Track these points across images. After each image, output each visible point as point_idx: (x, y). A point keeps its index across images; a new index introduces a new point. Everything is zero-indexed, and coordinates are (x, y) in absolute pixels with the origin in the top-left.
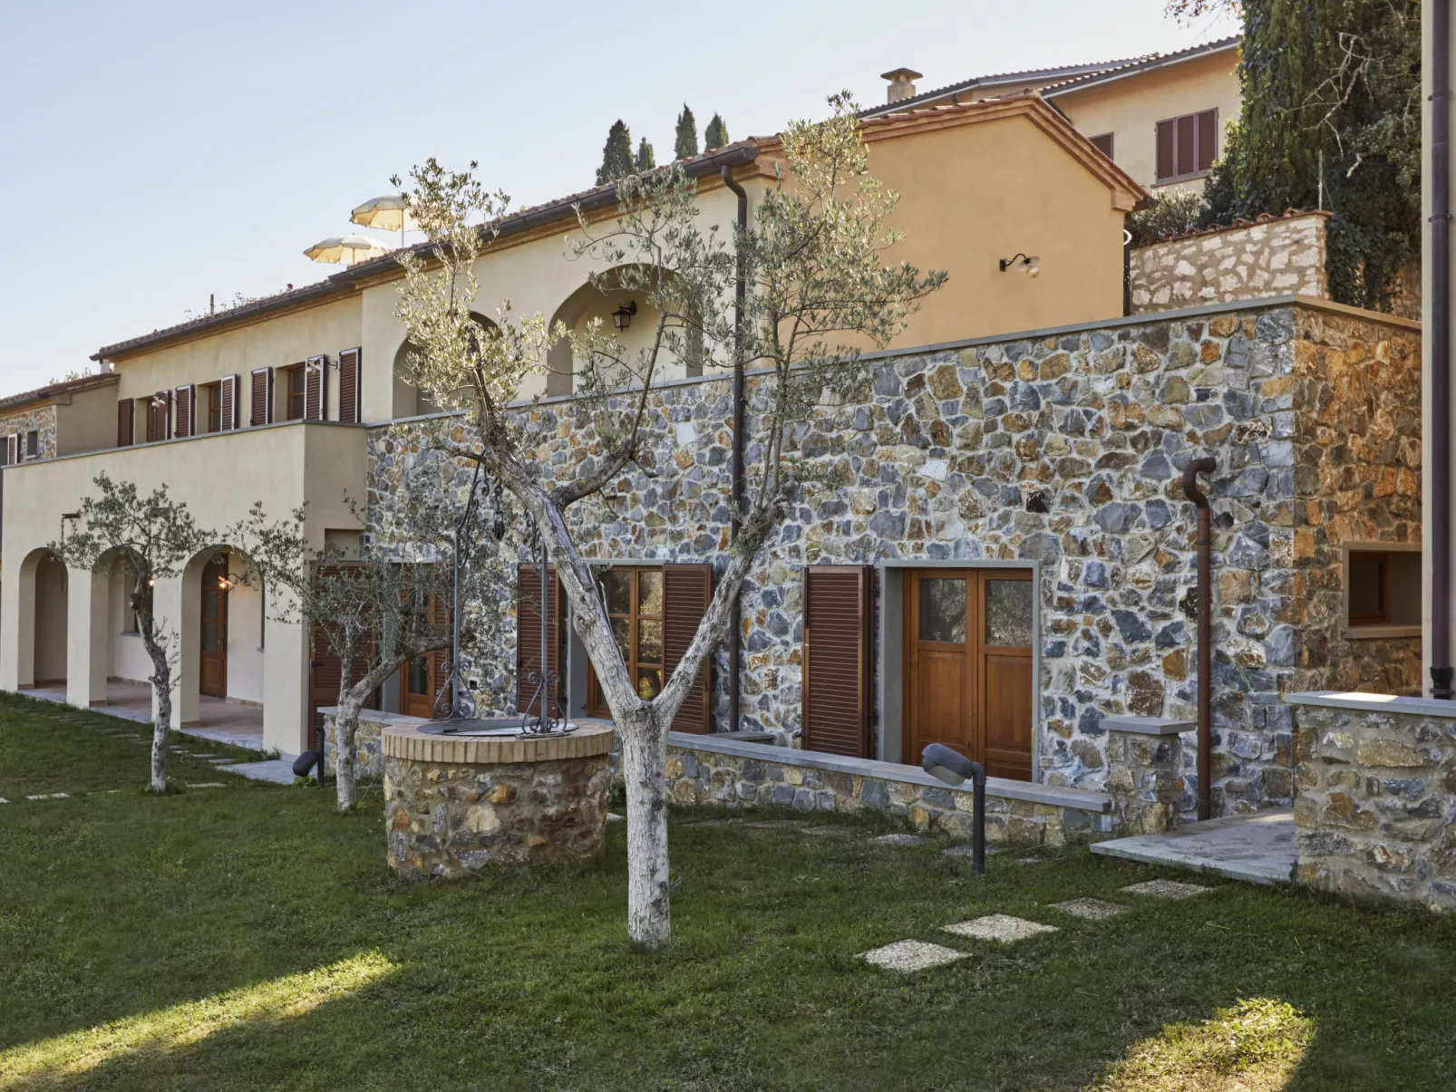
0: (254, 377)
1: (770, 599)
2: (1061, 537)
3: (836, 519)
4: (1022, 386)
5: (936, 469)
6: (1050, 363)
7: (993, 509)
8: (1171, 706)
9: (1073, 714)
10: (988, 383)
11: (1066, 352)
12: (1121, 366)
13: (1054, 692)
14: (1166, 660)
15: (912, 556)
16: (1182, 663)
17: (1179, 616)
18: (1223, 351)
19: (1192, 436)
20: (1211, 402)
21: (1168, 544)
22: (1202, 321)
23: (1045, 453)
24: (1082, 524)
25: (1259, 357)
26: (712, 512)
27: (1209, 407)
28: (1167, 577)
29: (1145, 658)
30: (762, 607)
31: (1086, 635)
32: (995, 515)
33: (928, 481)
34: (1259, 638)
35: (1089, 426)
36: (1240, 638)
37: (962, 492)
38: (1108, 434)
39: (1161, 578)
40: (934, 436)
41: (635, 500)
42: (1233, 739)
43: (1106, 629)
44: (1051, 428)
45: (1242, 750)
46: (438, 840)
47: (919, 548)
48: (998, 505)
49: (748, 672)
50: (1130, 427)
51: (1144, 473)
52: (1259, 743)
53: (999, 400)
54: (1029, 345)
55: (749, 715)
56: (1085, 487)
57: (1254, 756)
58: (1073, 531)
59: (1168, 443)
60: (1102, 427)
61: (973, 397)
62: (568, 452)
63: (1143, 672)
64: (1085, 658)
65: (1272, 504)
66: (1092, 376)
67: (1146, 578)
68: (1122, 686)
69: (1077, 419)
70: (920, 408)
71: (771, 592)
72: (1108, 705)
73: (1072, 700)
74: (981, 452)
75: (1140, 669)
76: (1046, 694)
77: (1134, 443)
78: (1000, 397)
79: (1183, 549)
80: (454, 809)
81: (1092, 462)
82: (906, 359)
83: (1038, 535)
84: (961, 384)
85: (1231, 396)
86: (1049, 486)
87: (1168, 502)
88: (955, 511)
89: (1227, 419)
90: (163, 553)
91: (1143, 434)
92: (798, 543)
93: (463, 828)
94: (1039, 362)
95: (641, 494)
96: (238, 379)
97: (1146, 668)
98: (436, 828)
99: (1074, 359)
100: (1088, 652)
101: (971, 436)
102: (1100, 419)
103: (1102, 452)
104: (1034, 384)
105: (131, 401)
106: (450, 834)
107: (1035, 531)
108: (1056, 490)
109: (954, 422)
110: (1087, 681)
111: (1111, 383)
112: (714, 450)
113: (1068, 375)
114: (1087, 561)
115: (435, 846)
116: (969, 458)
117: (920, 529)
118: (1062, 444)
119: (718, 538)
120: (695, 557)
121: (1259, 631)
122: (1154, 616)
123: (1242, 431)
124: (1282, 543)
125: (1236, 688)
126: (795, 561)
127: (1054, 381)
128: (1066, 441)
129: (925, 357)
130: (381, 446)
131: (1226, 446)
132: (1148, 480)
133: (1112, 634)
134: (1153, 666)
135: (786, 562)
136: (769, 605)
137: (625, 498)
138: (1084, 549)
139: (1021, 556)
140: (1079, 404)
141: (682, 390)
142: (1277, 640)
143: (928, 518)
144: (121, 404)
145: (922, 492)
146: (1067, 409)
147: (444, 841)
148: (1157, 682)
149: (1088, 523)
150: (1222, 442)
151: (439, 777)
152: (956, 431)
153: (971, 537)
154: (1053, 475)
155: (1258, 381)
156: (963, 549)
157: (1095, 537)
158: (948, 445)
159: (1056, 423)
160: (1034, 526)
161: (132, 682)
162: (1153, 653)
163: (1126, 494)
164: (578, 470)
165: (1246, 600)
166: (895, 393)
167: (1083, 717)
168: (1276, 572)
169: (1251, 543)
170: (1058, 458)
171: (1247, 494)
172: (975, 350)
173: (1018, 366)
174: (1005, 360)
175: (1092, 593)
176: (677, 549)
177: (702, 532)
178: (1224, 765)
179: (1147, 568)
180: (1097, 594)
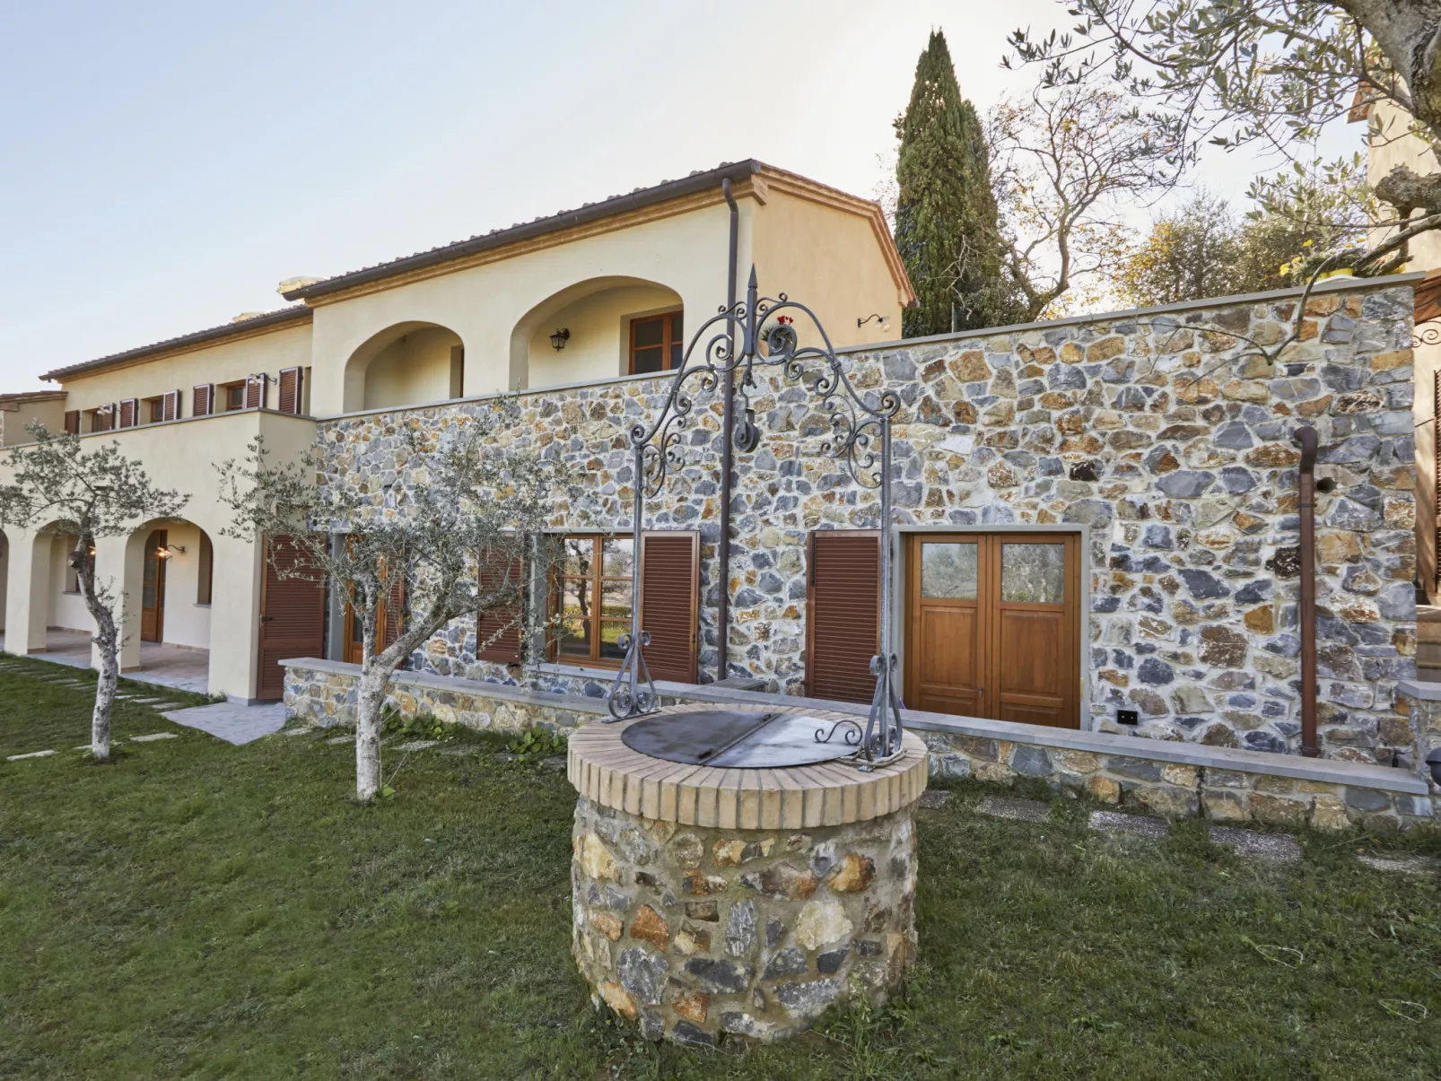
0: (196, 391)
1: (761, 561)
2: (1114, 504)
3: (838, 490)
4: (1064, 368)
5: (962, 444)
6: (1101, 346)
7: (1028, 478)
8: (1255, 658)
9: (1130, 665)
10: (1022, 366)
11: (1120, 335)
12: (1190, 346)
13: (1109, 645)
14: (1248, 617)
15: (931, 521)
16: (1270, 618)
17: (1263, 574)
18: (1321, 329)
19: (1280, 408)
20: (1306, 376)
21: (1251, 507)
22: (1293, 302)
23: (1094, 427)
24: (1140, 489)
25: (1369, 333)
26: (694, 486)
27: (1302, 380)
28: (1249, 538)
29: (1222, 613)
30: (752, 568)
31: (1146, 592)
32: (1033, 484)
33: (949, 456)
34: (1370, 594)
35: (1149, 401)
36: (1346, 595)
37: (991, 464)
38: (1172, 408)
39: (1241, 539)
40: (958, 414)
41: (606, 476)
42: (1337, 689)
43: (1172, 587)
44: (1101, 404)
45: (1351, 700)
46: (741, 971)
47: (941, 515)
48: (1035, 475)
49: (734, 625)
50: (1203, 401)
51: (1219, 443)
52: (1371, 694)
53: (1036, 382)
54: (1074, 330)
55: (735, 664)
56: (1144, 457)
57: (1366, 706)
58: (1129, 497)
59: (1248, 414)
60: (1166, 402)
61: (1005, 378)
62: (533, 437)
63: (1219, 627)
64: (1145, 613)
65: (1386, 469)
66: (1153, 356)
67: (1225, 539)
68: (1194, 640)
69: (1135, 395)
70: (941, 390)
71: (763, 555)
72: (1175, 657)
73: (1129, 652)
74: (1013, 428)
75: (1215, 624)
76: (1096, 645)
77: (1206, 415)
78: (1038, 378)
79: (1268, 512)
80: (774, 910)
81: (1153, 435)
82: (923, 347)
83: (1086, 502)
84: (990, 367)
85: (1332, 370)
86: (1099, 457)
87: (1250, 469)
88: (983, 481)
89: (1325, 391)
90: (112, 510)
91: (1218, 408)
92: (794, 511)
93: (790, 944)
94: (1087, 345)
95: (613, 472)
96: (180, 394)
97: (1224, 622)
98: (736, 950)
99: (1129, 342)
100: (1150, 608)
101: (1003, 414)
102: (1164, 395)
103: (1164, 426)
104: (1080, 366)
105: (78, 412)
106: (765, 957)
107: (1081, 498)
108: (1108, 461)
109: (982, 402)
110: (1148, 634)
111: (1178, 361)
112: (698, 432)
113: (1122, 356)
114: (1144, 525)
115: (735, 981)
116: (1000, 434)
117: (941, 498)
118: (1116, 418)
119: (701, 509)
120: (674, 525)
121: (1371, 588)
122: (1232, 575)
123: (1347, 402)
124: (1400, 505)
125: (1342, 642)
126: (791, 528)
127: (1104, 362)
128: (1120, 416)
129: (947, 345)
130: (331, 436)
131: (1325, 416)
132: (1224, 450)
133: (1180, 591)
134: (1232, 620)
135: (780, 527)
136: (761, 566)
137: (595, 475)
138: (1143, 513)
139: (1064, 520)
140: (1137, 382)
141: (662, 381)
142: (1395, 597)
143: (950, 488)
144: (68, 415)
145: (941, 465)
146: (1122, 387)
147: (752, 973)
148: (1238, 636)
149: (1148, 489)
150: (1320, 413)
151: (744, 855)
152: (982, 410)
153: (1002, 504)
154: (1102, 447)
155: (1367, 355)
156: (992, 515)
157: (1157, 502)
158: (974, 422)
159: (1108, 400)
160: (1081, 493)
161: (72, 631)
162: (1230, 609)
163: (1194, 462)
164: (543, 452)
165: (1354, 559)
166: (911, 377)
167: (1142, 667)
168: (1392, 533)
169: (1358, 506)
170: (1110, 432)
171: (1354, 459)
172: (1007, 337)
173: (1058, 351)
174: (1043, 344)
175: (1152, 553)
176: (654, 519)
177: (682, 503)
178: (1327, 714)
179: (1224, 530)
180: (1159, 554)
